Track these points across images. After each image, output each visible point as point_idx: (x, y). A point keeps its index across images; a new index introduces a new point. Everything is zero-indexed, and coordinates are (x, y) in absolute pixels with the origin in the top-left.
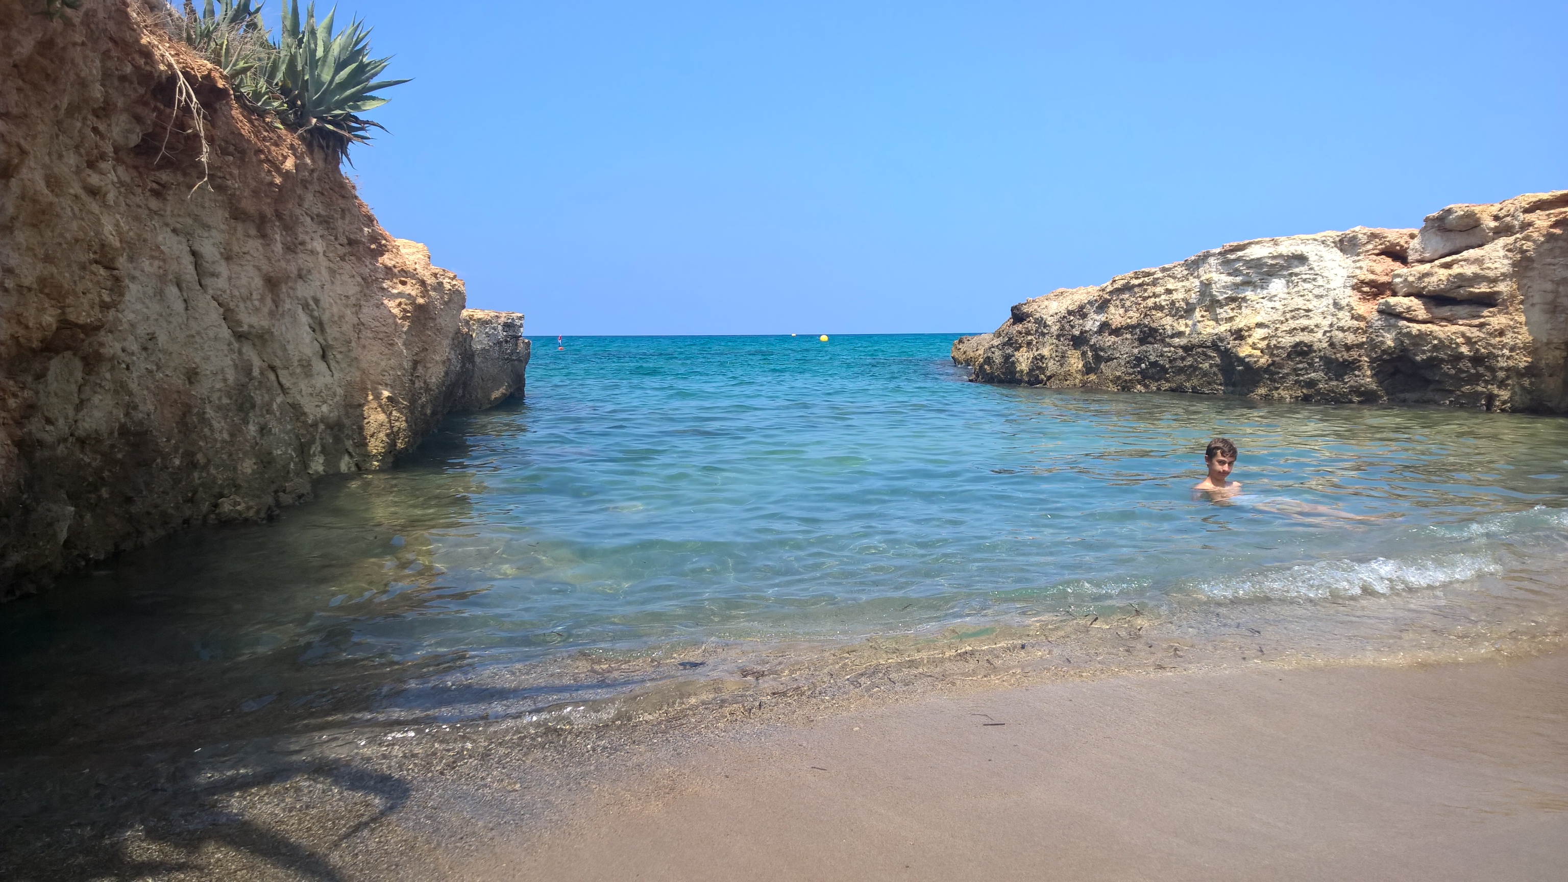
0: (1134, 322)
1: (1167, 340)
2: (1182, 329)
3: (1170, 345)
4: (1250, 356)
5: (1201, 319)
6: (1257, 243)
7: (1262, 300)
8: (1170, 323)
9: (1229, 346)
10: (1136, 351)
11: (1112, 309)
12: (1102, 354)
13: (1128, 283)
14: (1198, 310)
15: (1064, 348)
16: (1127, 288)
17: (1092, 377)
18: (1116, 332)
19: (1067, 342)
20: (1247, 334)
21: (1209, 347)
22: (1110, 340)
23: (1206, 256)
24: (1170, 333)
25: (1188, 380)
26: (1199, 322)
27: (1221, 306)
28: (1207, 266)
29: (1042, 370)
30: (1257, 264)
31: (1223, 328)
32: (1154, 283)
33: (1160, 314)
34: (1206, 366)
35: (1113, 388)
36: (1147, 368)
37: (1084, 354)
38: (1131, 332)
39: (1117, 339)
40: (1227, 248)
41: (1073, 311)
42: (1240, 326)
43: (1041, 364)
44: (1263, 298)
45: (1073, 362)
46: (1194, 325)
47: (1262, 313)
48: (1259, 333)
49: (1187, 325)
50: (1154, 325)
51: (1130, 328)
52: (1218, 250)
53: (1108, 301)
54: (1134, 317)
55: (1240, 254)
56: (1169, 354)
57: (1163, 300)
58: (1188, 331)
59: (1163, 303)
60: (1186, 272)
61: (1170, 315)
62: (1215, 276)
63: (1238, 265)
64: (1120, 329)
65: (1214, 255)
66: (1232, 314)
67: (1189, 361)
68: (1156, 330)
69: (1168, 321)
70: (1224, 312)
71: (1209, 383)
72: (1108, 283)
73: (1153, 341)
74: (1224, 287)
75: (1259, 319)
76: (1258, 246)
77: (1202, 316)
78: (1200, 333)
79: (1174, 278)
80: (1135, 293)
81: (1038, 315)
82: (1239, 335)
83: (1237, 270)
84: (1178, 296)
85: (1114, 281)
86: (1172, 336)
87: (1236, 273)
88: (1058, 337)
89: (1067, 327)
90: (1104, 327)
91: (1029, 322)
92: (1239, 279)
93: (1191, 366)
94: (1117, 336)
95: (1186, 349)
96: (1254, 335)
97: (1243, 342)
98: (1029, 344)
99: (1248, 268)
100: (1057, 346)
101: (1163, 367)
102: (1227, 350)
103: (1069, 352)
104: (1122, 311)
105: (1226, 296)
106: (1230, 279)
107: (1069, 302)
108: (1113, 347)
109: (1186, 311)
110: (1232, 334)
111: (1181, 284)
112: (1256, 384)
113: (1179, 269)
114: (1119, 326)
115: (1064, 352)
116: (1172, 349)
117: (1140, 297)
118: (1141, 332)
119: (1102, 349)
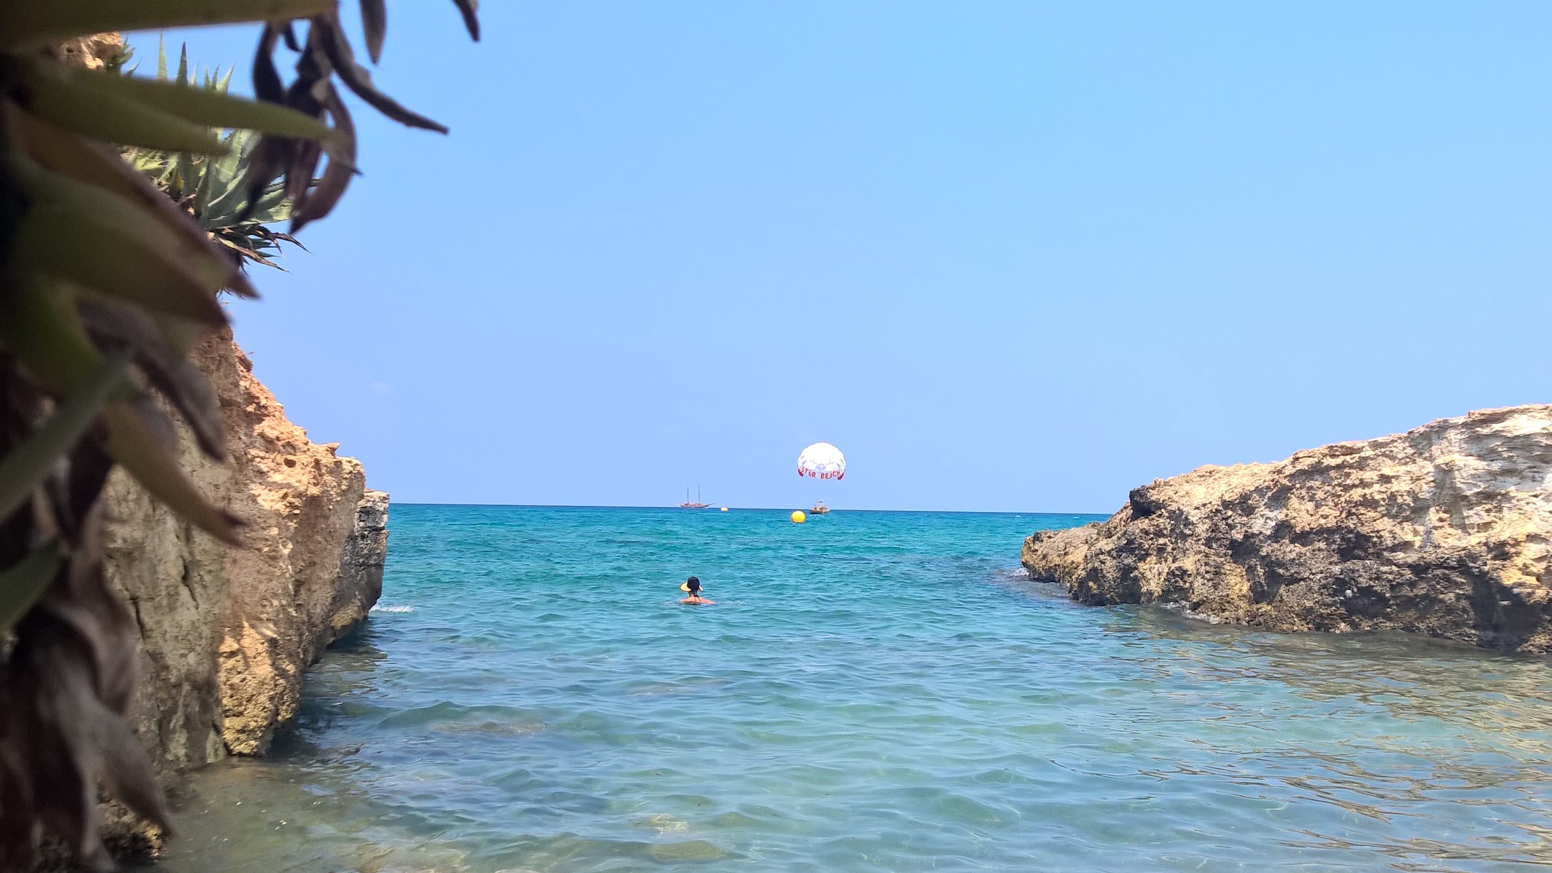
0: (1331, 523)
1: (1386, 554)
2: (1409, 537)
3: (1390, 562)
4: (1520, 585)
5: (1441, 524)
6: (1523, 412)
7: (1534, 499)
8: (1389, 528)
9: (1486, 568)
10: (1336, 569)
11: (1294, 502)
12: (1281, 571)
13: (1319, 462)
14: (1433, 509)
15: (1219, 560)
16: (1317, 470)
17: (1265, 607)
18: (1303, 538)
19: (1223, 551)
20: (1513, 550)
21: (1453, 568)
22: (1291, 550)
23: (1442, 429)
24: (1389, 543)
25: (1421, 619)
26: (1436, 528)
27: (1470, 506)
28: (1445, 443)
29: (1184, 593)
30: (1524, 443)
31: (1474, 540)
32: (1362, 465)
33: (1372, 514)
34: (1450, 597)
35: (1299, 625)
36: (1354, 597)
37: (1251, 570)
38: (1327, 539)
39: (1303, 550)
40: (1476, 417)
41: (1231, 503)
42: (1502, 538)
43: (1181, 583)
44: (1536, 496)
45: (1233, 582)
46: (1428, 533)
47: (1536, 519)
48: (1532, 551)
49: (1416, 533)
50: (1364, 530)
51: (1324, 533)
52: (1461, 420)
53: (1289, 489)
54: (1330, 516)
55: (1497, 427)
56: (1391, 577)
57: (1376, 491)
58: (1418, 543)
59: (1378, 497)
60: (1410, 451)
61: (1388, 515)
62: (1459, 459)
63: (1494, 443)
64: (1308, 533)
65: (1454, 426)
66: (1487, 519)
67: (1422, 589)
68: (1367, 538)
69: (1385, 525)
70: (1476, 515)
71: (1457, 625)
72: (1287, 461)
73: (1362, 554)
74: (1473, 476)
75: (1531, 528)
76: (1524, 417)
77: (1441, 520)
78: (1439, 547)
79: (1392, 458)
80: (1331, 478)
81: (1174, 507)
82: (1501, 551)
83: (1493, 451)
84: (1401, 486)
85: (1297, 459)
86: (1394, 549)
87: (1488, 455)
88: (1208, 543)
89: (1222, 526)
90: (1283, 530)
91: (1160, 516)
92: (1496, 466)
93: (1426, 596)
94: (1303, 545)
95: (1416, 568)
96: (1525, 552)
97: (1507, 563)
98: (1161, 550)
99: (1511, 449)
100: (1207, 556)
101: (1381, 597)
102: (1483, 574)
103: (1227, 567)
104: (1310, 506)
105: (1477, 490)
106: (1481, 465)
107: (1224, 488)
108: (1297, 561)
109: (1414, 511)
110: (1490, 550)
111: (1404, 468)
112: (1532, 628)
113: (1401, 446)
114: (1307, 529)
115: (1218, 567)
116: (1395, 568)
117: (1339, 485)
118: (1343, 539)
119: (1281, 565)
